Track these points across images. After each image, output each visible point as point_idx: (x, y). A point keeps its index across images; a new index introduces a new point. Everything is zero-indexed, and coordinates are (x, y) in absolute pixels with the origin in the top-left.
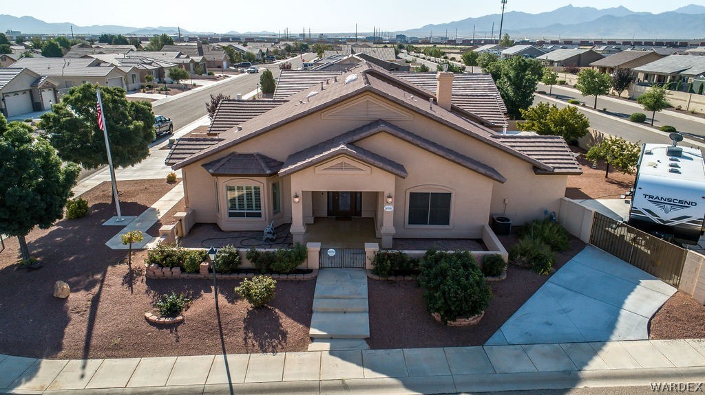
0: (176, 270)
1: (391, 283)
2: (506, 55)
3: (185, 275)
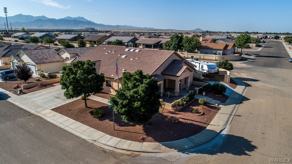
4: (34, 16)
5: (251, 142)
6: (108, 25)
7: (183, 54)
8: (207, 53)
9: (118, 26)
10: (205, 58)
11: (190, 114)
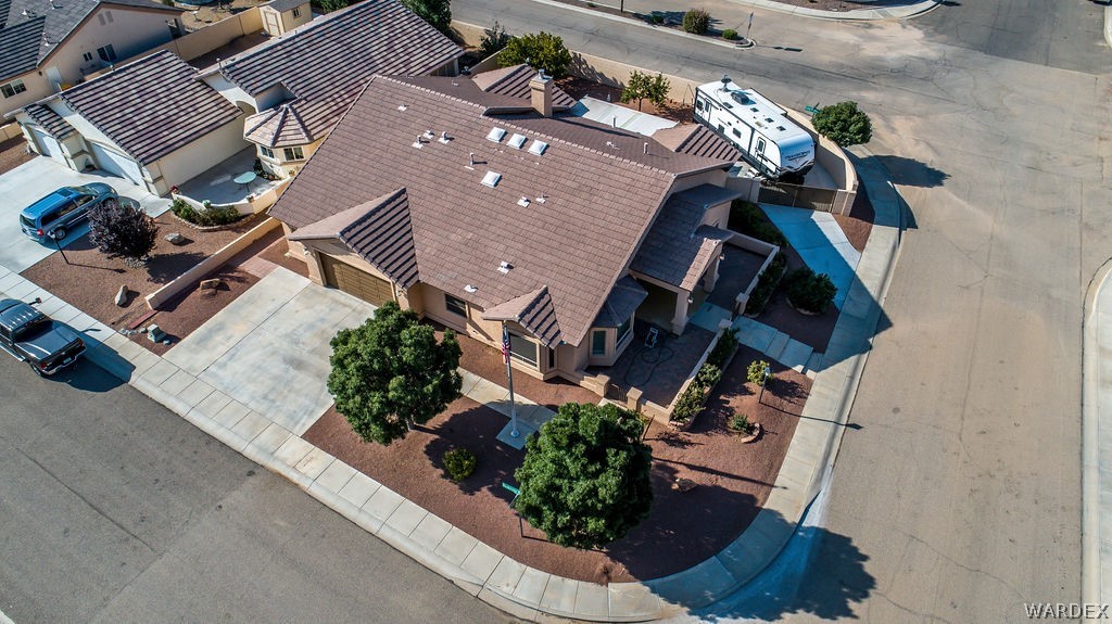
5: (865, 558)
11: (719, 439)
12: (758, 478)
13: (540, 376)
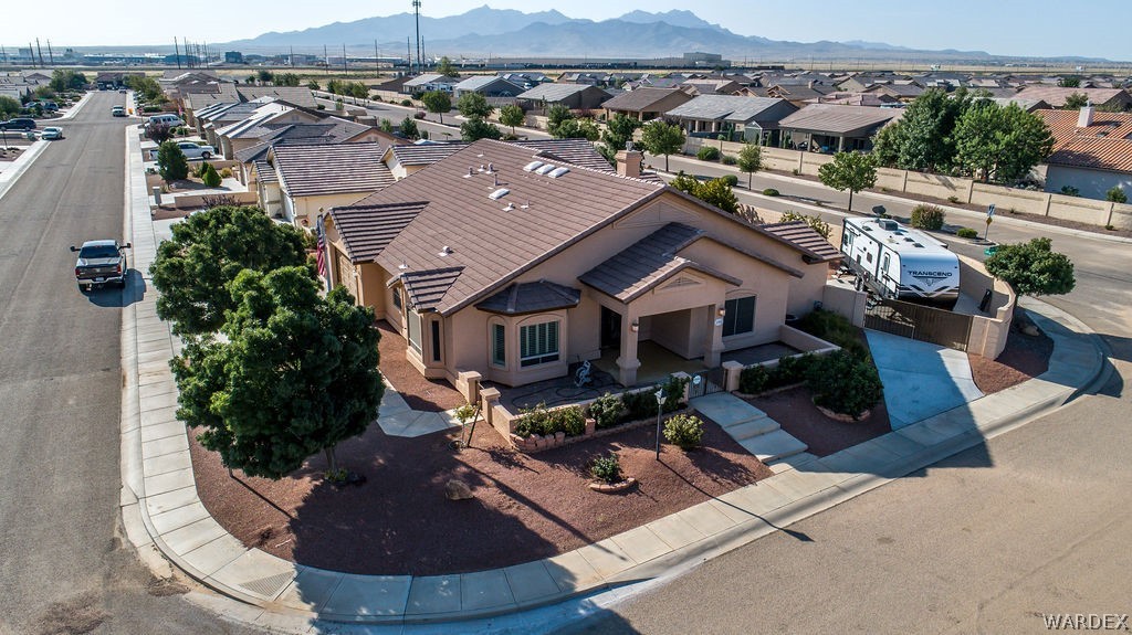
0: (561, 436)
1: (767, 398)
2: (463, 92)
3: (570, 440)
4: (526, 12)
6: (785, 43)
7: (951, 186)
8: (1074, 192)
9: (824, 47)
10: (1055, 212)
11: (565, 476)
12: (577, 525)
13: (421, 368)
